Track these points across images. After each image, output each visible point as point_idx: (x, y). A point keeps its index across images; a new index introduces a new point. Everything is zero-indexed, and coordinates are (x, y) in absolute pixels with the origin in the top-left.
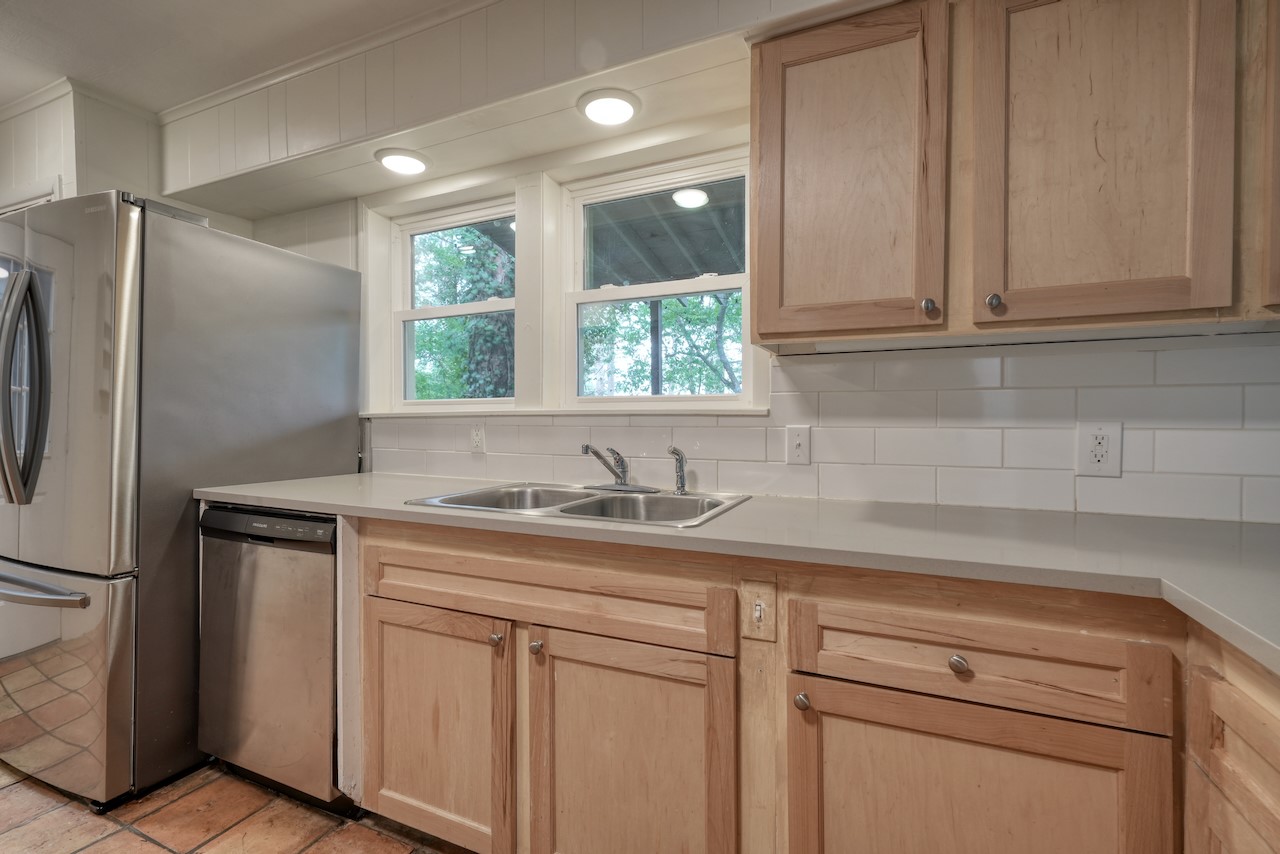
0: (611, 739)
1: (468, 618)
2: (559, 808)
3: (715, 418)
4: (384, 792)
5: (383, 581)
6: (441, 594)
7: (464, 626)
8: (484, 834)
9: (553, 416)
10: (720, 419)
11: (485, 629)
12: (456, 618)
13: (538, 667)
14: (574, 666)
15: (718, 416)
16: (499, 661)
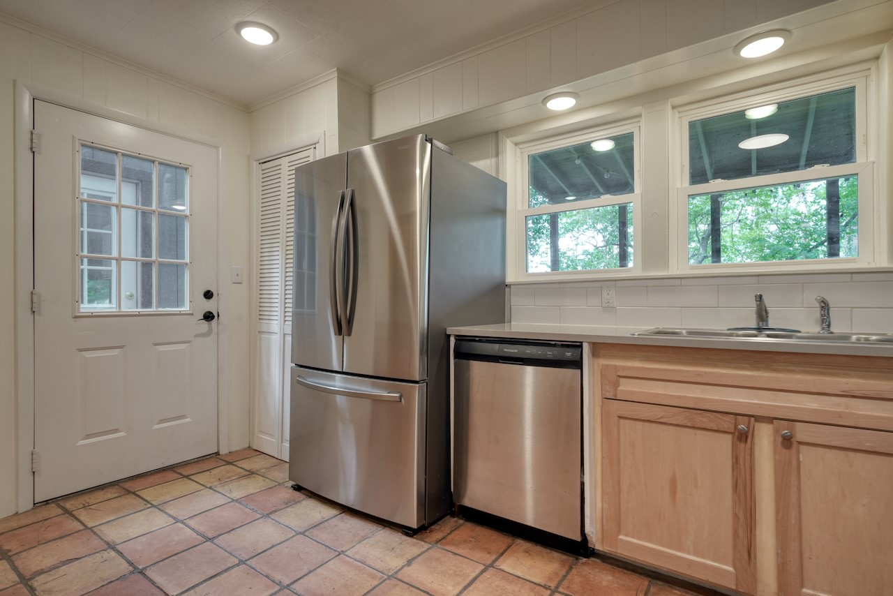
0: (864, 505)
1: (708, 414)
2: (806, 555)
3: (850, 275)
4: (621, 537)
5: (620, 388)
6: (680, 397)
7: (704, 420)
8: (729, 572)
9: (681, 278)
10: (854, 275)
11: (727, 423)
12: (697, 414)
13: (784, 450)
14: (821, 450)
15: (852, 273)
16: (742, 445)
